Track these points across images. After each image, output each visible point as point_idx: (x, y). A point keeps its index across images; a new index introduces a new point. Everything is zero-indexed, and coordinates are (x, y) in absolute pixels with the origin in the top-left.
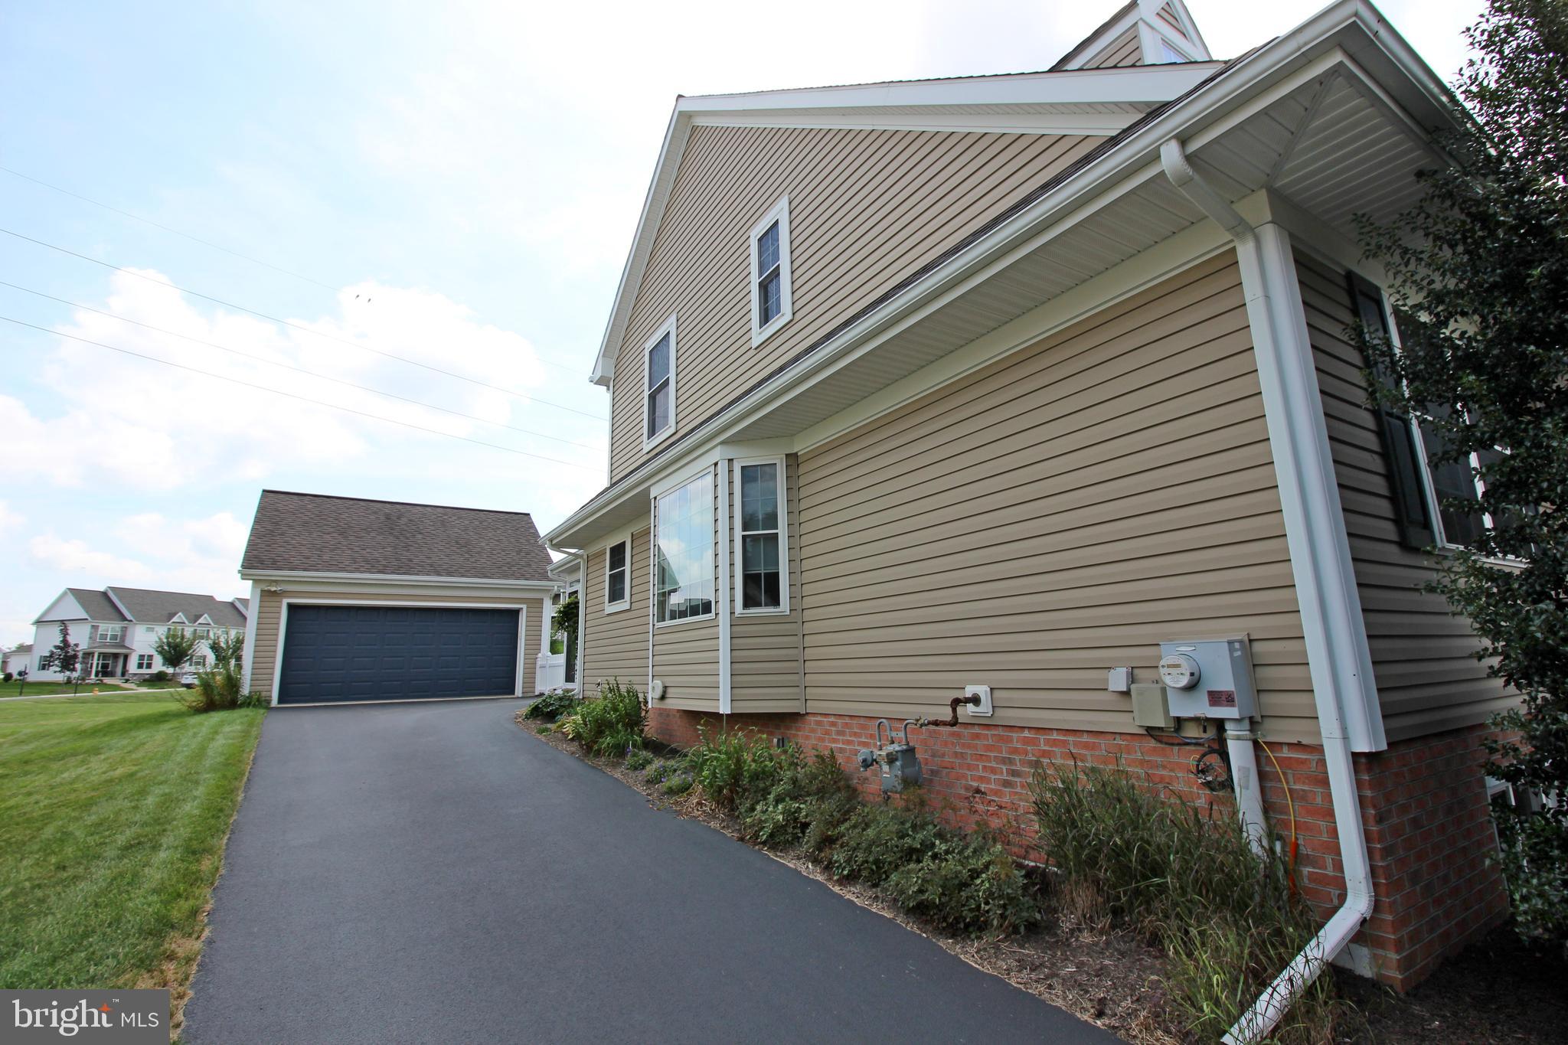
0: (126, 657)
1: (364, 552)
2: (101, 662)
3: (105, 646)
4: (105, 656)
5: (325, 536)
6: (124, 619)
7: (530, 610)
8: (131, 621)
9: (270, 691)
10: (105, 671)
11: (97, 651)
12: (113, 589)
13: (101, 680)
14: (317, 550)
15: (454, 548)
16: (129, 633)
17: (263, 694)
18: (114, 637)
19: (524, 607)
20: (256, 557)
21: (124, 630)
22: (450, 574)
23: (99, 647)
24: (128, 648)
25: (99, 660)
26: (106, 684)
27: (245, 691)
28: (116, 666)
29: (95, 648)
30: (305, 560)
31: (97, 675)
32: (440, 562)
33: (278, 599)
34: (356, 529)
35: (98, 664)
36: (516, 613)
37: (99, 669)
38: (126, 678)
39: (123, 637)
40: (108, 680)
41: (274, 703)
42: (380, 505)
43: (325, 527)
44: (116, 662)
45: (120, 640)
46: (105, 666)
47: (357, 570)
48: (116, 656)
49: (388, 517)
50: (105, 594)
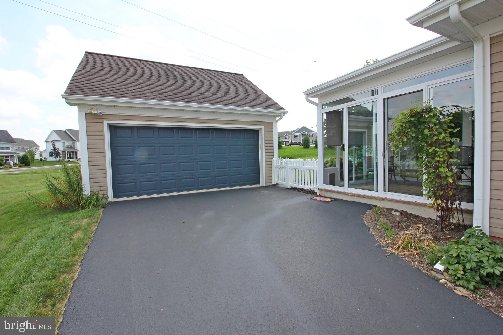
0: (76, 152)
1: (156, 88)
2: (68, 154)
3: (69, 149)
4: (69, 152)
5: (128, 77)
6: (73, 140)
7: (267, 129)
8: (75, 140)
9: (106, 190)
10: (70, 157)
11: (66, 151)
12: (67, 129)
13: (69, 160)
14: (124, 85)
15: (211, 89)
16: (75, 144)
17: (101, 193)
18: (71, 146)
19: (263, 127)
20: (77, 87)
21: (74, 143)
22: (218, 103)
23: (67, 149)
24: (76, 149)
25: (67, 153)
26: (71, 161)
27: (87, 191)
28: (73, 156)
29: (65, 150)
30: (116, 91)
31: (68, 158)
32: (208, 96)
33: (100, 121)
34: (149, 75)
35: (67, 155)
36: (256, 132)
37: (68, 156)
38: (77, 159)
39: (74, 146)
40: (71, 160)
41: (111, 198)
42: (160, 65)
43: (128, 73)
44: (73, 154)
45: (73, 147)
46: (70, 156)
47: (155, 98)
48: (73, 152)
49: (167, 71)
50: (65, 132)
